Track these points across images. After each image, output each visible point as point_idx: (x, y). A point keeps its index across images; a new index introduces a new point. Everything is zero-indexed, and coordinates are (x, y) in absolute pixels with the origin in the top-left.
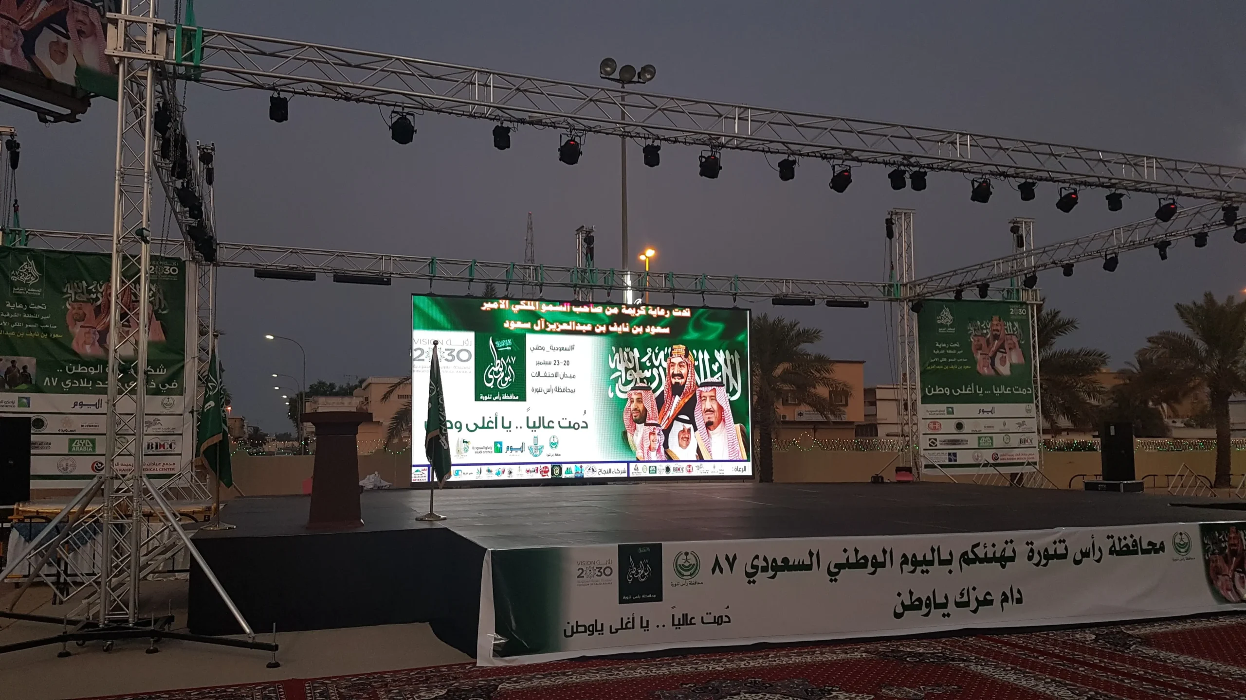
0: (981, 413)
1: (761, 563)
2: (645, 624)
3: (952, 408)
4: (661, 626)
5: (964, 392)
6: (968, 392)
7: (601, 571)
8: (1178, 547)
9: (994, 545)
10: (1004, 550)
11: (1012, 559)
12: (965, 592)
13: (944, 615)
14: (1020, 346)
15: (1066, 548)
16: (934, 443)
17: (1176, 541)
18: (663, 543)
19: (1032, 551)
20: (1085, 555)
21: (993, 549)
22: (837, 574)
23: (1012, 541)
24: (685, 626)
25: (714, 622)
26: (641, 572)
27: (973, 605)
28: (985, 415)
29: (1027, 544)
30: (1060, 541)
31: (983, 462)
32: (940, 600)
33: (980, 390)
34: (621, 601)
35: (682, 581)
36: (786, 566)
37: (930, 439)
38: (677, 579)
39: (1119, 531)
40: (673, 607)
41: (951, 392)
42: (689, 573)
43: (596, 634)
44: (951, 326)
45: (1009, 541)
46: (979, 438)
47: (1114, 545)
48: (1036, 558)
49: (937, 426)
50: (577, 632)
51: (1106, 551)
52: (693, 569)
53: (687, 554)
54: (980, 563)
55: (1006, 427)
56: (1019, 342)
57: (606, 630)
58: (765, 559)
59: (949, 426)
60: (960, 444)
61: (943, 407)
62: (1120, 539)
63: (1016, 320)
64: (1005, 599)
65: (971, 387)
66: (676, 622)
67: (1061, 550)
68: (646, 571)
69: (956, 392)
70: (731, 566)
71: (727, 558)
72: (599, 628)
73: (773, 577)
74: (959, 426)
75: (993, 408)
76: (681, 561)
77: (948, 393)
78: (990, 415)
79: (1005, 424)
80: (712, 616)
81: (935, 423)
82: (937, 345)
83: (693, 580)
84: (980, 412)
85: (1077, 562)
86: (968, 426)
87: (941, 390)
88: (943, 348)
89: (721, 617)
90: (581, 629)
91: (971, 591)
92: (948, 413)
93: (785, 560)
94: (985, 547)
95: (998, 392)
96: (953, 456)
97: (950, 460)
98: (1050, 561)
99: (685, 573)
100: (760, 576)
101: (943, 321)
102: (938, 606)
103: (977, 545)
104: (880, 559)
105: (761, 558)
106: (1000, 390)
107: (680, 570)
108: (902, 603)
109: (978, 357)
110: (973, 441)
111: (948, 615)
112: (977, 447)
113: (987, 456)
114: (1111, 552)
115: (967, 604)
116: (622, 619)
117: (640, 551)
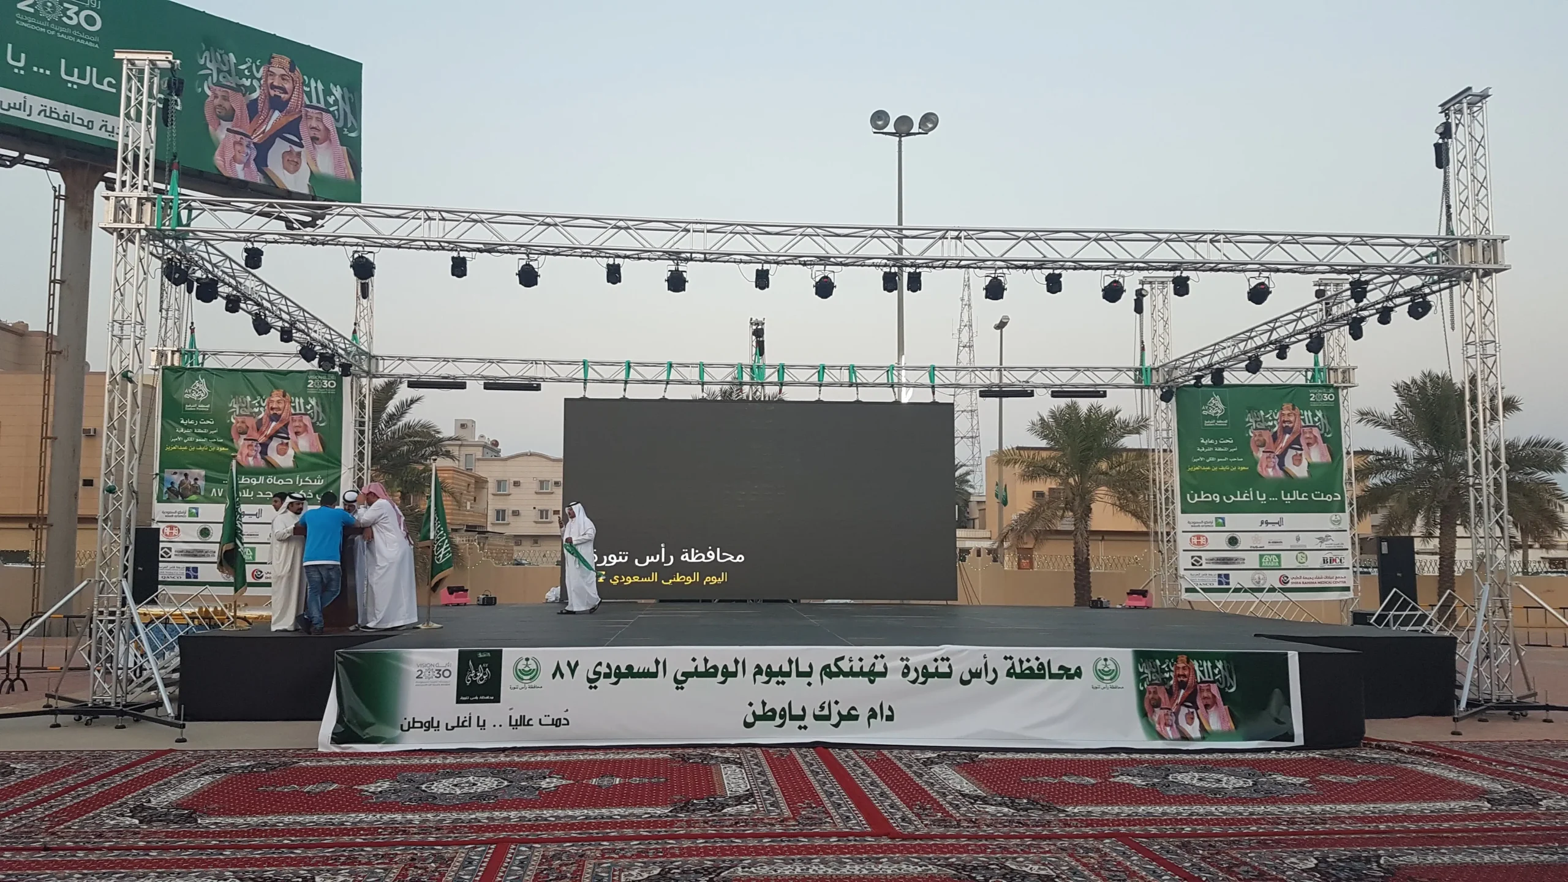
0: (1264, 525)
1: (603, 669)
2: (481, 723)
3: (1223, 519)
4: (498, 726)
5: (1239, 499)
6: (1244, 499)
7: (440, 673)
8: (1101, 674)
9: (861, 660)
10: (874, 665)
11: (883, 674)
12: (826, 705)
13: (800, 727)
14: (1325, 440)
15: (950, 667)
16: (1198, 562)
17: (1098, 668)
18: (504, 649)
19: (907, 667)
20: (976, 675)
21: (860, 664)
22: (684, 682)
23: (882, 657)
24: (522, 727)
25: (553, 724)
26: (480, 675)
27: (835, 719)
28: (1270, 527)
29: (902, 659)
30: (943, 659)
31: (1267, 586)
32: (797, 711)
33: (1261, 496)
34: (459, 701)
35: (521, 685)
36: (630, 673)
37: (1193, 557)
38: (515, 682)
39: (1019, 652)
40: (511, 709)
41: (1221, 498)
42: (528, 677)
43: (432, 730)
44: (1222, 418)
45: (879, 655)
46: (1261, 556)
47: (1013, 667)
48: (913, 675)
49: (1202, 540)
50: (413, 727)
51: (1002, 673)
52: (533, 674)
53: (527, 659)
54: (844, 676)
55: (1300, 542)
56: (1322, 435)
57: (442, 727)
58: (609, 666)
59: (1219, 541)
60: (1234, 563)
61: (1211, 517)
62: (1021, 662)
63: (1318, 408)
64: (873, 715)
65: (1249, 493)
66: (513, 723)
67: (943, 668)
68: (485, 674)
69: (1229, 499)
70: (573, 672)
71: (569, 664)
72: (435, 724)
73: (616, 683)
74: (1233, 541)
75: (1281, 519)
76: (521, 666)
77: (1218, 500)
78: (1277, 527)
79: (1298, 539)
80: (551, 718)
81: (1199, 538)
82: (1202, 441)
83: (533, 684)
84: (1262, 523)
85: (964, 683)
86: (1245, 541)
87: (1207, 497)
88: (1210, 445)
89: (560, 719)
90: (417, 725)
91: (833, 704)
92: (1218, 525)
93: (630, 667)
94: (851, 661)
95: (1289, 499)
96: (1224, 579)
97: (1220, 583)
98: (929, 679)
99: (525, 677)
100: (602, 683)
101: (1212, 412)
102: (793, 718)
103: (842, 658)
104: (732, 669)
105: (604, 665)
106: (1292, 496)
107: (520, 674)
108: (754, 713)
109: (1260, 454)
110: (1252, 560)
111: (805, 728)
112: (1258, 567)
113: (1272, 579)
114: (1009, 674)
115: (827, 718)
116: (459, 718)
117: (480, 655)
